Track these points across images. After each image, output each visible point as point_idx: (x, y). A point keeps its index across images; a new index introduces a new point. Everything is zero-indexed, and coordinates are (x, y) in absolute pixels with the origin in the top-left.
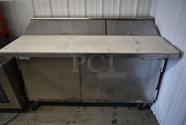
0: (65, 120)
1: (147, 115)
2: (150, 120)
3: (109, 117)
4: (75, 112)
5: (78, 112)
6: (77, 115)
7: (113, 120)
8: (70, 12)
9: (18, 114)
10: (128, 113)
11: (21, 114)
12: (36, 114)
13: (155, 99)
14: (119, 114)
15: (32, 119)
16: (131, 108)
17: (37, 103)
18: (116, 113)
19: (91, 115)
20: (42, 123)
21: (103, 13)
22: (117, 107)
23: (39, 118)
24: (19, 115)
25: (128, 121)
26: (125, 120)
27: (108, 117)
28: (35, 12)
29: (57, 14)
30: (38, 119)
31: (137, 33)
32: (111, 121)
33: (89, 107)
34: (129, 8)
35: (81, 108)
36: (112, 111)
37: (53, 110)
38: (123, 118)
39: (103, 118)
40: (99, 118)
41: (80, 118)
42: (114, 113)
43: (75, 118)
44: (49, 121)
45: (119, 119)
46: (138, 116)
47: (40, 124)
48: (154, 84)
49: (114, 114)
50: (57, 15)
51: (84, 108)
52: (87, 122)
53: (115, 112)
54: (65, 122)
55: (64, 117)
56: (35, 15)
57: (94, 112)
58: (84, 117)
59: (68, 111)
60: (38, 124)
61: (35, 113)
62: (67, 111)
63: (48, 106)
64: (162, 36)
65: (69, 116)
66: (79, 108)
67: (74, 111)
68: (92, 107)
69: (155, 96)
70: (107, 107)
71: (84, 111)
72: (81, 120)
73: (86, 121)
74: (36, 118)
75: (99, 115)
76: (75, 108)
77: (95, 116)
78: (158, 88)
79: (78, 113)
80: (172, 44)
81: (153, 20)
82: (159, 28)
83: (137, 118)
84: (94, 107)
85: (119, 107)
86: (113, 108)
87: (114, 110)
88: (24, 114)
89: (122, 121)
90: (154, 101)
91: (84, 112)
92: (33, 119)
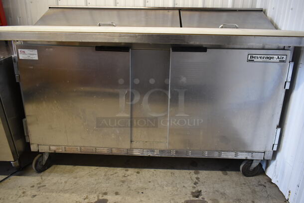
0: (97, 188)
1: (261, 185)
2: (268, 193)
3: (186, 186)
4: (118, 176)
5: (125, 176)
6: (123, 182)
7: (194, 191)
8: (117, 2)
9: (7, 176)
10: (223, 181)
11: (13, 177)
12: (42, 178)
13: (275, 149)
14: (205, 182)
15: (33, 186)
16: (228, 172)
17: (46, 157)
18: (199, 181)
19: (150, 182)
20: (53, 192)
22: (200, 171)
23: (47, 185)
24: (8, 179)
25: (223, 194)
26: (217, 191)
27: (184, 187)
28: (57, 0)
29: (96, 5)
30: (45, 186)
31: (237, 25)
32: (190, 193)
33: (147, 170)
35: (131, 171)
36: (191, 178)
37: (77, 172)
38: (214, 188)
39: (174, 187)
40: (166, 188)
41: (129, 187)
42: (195, 180)
43: (118, 186)
44: (67, 190)
45: (205, 190)
46: (243, 185)
47: (47, 194)
48: (273, 115)
49: (196, 182)
51: (137, 170)
52: (142, 193)
53: (198, 178)
54: (97, 193)
55: (97, 184)
56: (58, 4)
57: (156, 177)
58: (137, 184)
59: (105, 175)
60: (44, 194)
61: (41, 176)
62: (103, 174)
63: (68, 166)
65: (107, 182)
66: (127, 170)
67: (116, 175)
68: (152, 170)
69: (277, 142)
70: (181, 170)
71: (137, 175)
72: (130, 190)
73: (140, 193)
74: (41, 185)
75: (165, 183)
76: (120, 171)
77: (158, 184)
78: (281, 125)
79: (124, 179)
83: (242, 189)
84: (156, 170)
85: (205, 171)
86: (192, 172)
87: (195, 176)
88: (18, 177)
89: (211, 194)
90: (275, 154)
91: (135, 177)
92: (35, 185)
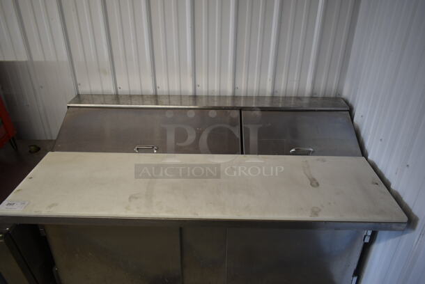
8: (157, 85)
21: (234, 88)
28: (77, 85)
29: (130, 91)
31: (312, 150)
34: (295, 79)
50: (128, 94)
56: (78, 91)
64: (369, 157)
80: (393, 187)
81: (351, 111)
82: (363, 133)
